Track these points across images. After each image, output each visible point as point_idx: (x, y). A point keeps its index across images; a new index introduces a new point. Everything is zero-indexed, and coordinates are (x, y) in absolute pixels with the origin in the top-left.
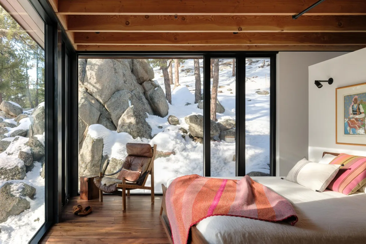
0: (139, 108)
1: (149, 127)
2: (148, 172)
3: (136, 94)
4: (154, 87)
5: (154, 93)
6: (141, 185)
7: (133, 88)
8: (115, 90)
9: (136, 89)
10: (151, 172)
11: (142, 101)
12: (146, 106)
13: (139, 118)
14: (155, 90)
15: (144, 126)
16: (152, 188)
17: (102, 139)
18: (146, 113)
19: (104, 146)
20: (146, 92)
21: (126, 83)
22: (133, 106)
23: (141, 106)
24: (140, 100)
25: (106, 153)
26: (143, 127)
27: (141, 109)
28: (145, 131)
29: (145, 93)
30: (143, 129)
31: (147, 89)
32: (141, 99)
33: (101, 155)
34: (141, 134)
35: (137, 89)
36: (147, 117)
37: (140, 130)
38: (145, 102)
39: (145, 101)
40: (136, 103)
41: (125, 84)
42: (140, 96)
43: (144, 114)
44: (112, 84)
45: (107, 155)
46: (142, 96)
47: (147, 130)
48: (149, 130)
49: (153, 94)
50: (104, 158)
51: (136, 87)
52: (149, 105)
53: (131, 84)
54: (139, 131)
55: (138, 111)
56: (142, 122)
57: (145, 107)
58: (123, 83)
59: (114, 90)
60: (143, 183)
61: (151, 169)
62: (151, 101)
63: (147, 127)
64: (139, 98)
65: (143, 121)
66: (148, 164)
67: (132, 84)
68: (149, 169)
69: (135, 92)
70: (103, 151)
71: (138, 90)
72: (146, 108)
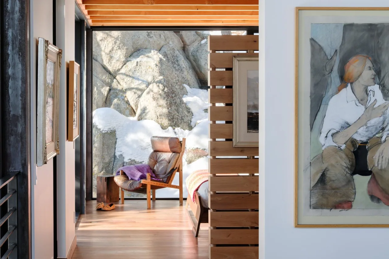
0: (172, 79)
1: (189, 110)
2: (176, 169)
3: (168, 52)
4: (200, 39)
5: (200, 51)
6: (168, 183)
7: (163, 43)
8: (133, 50)
9: (168, 43)
10: (179, 170)
11: (179, 65)
12: (186, 73)
13: (172, 97)
14: (201, 45)
15: (180, 109)
16: (180, 187)
17: (115, 131)
18: (183, 87)
19: (117, 140)
20: (187, 47)
21: (151, 35)
22: (161, 77)
23: (176, 75)
24: (175, 63)
25: (121, 151)
26: (178, 111)
27: (176, 81)
28: (182, 117)
29: (184, 49)
30: (178, 114)
31: (188, 42)
32: (177, 61)
33: (113, 154)
34: (174, 122)
35: (171, 43)
36: (186, 93)
37: (173, 116)
38: (184, 66)
39: (183, 64)
40: (168, 70)
41: (149, 39)
42: (175, 55)
43: (182, 88)
44: (128, 41)
45: (121, 155)
46: (178, 55)
47: (184, 116)
48: (187, 116)
49: (197, 51)
50: (117, 159)
51: (168, 40)
52: (191, 71)
53: (160, 35)
54: (172, 119)
55: (170, 86)
56: (176, 103)
57: (182, 75)
58: (146, 36)
59: (131, 50)
60: (170, 181)
61: (179, 166)
62: (194, 63)
63: (185, 111)
64: (174, 59)
65: (178, 101)
66: (175, 160)
67: (162, 35)
68: (177, 166)
69: (166, 50)
70: (115, 148)
71: (171, 46)
72: (184, 77)
